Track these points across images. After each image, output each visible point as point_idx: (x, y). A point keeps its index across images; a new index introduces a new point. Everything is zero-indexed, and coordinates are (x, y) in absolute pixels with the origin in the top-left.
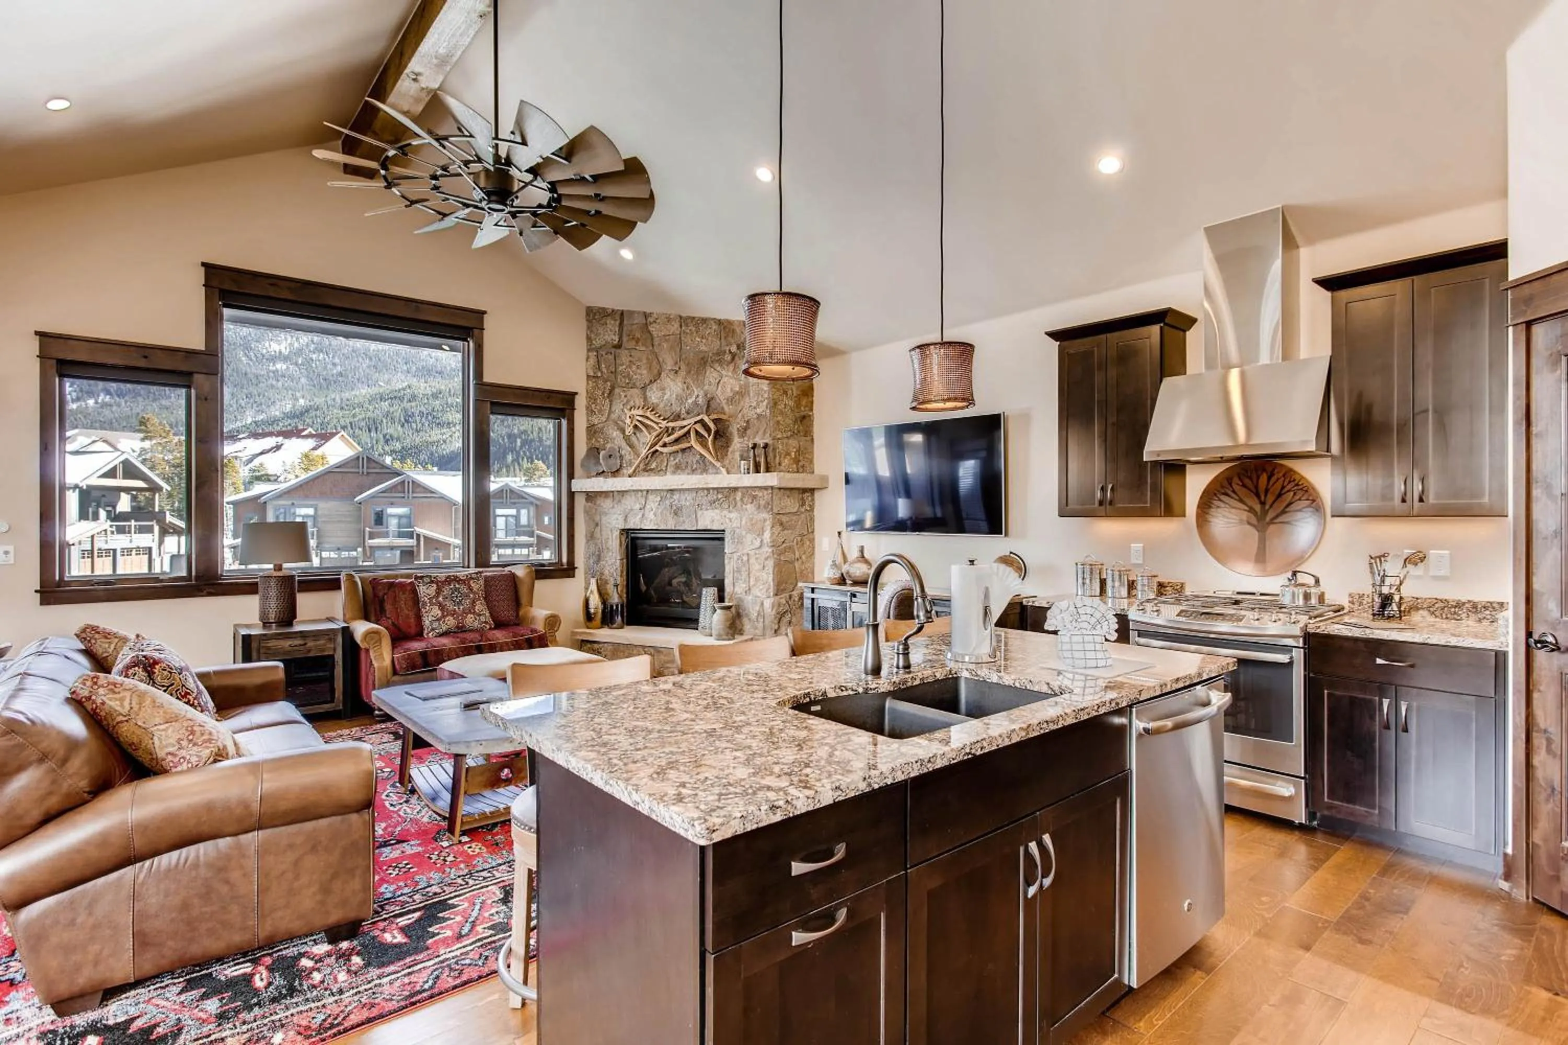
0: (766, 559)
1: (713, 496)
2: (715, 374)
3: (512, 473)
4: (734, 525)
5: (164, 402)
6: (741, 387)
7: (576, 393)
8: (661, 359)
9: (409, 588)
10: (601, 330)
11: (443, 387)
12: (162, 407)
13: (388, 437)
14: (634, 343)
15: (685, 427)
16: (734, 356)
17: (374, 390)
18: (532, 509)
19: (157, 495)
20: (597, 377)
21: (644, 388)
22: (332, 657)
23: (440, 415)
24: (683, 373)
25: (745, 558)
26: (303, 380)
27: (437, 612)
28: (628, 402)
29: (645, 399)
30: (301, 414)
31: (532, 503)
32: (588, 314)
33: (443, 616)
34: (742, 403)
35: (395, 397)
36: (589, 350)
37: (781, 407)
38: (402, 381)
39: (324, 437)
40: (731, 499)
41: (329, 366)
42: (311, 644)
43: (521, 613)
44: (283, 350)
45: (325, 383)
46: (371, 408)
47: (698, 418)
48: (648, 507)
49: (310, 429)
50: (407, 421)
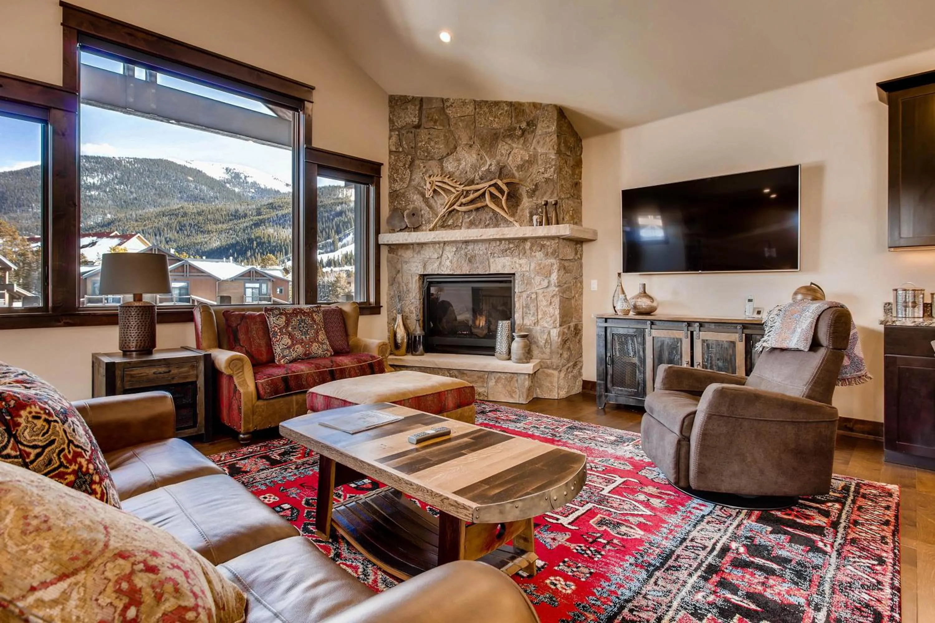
0: (553, 297)
1: (504, 245)
2: (506, 147)
3: (250, 263)
4: (524, 269)
5: (12, 215)
6: (530, 156)
7: (382, 164)
8: (457, 136)
9: (258, 319)
10: (402, 114)
11: (205, 208)
12: (10, 218)
13: (168, 239)
14: (432, 123)
15: (479, 190)
16: (524, 131)
17: (158, 209)
18: (270, 284)
19: (7, 273)
20: (399, 152)
21: (441, 160)
22: (194, 383)
23: (203, 226)
24: (477, 146)
25: (534, 296)
26: (110, 202)
27: (287, 340)
28: (427, 171)
29: (442, 169)
30: (110, 223)
31: (270, 280)
32: (390, 101)
33: (293, 345)
34: (531, 170)
35: (173, 214)
36: (391, 130)
37: (564, 173)
38: (178, 204)
39: (125, 237)
40: (521, 248)
41: (128, 193)
42: (174, 371)
43: (350, 343)
44: (96, 182)
45: (126, 204)
46: (156, 221)
47: (492, 182)
48: (445, 256)
49: (116, 232)
50: (181, 230)
